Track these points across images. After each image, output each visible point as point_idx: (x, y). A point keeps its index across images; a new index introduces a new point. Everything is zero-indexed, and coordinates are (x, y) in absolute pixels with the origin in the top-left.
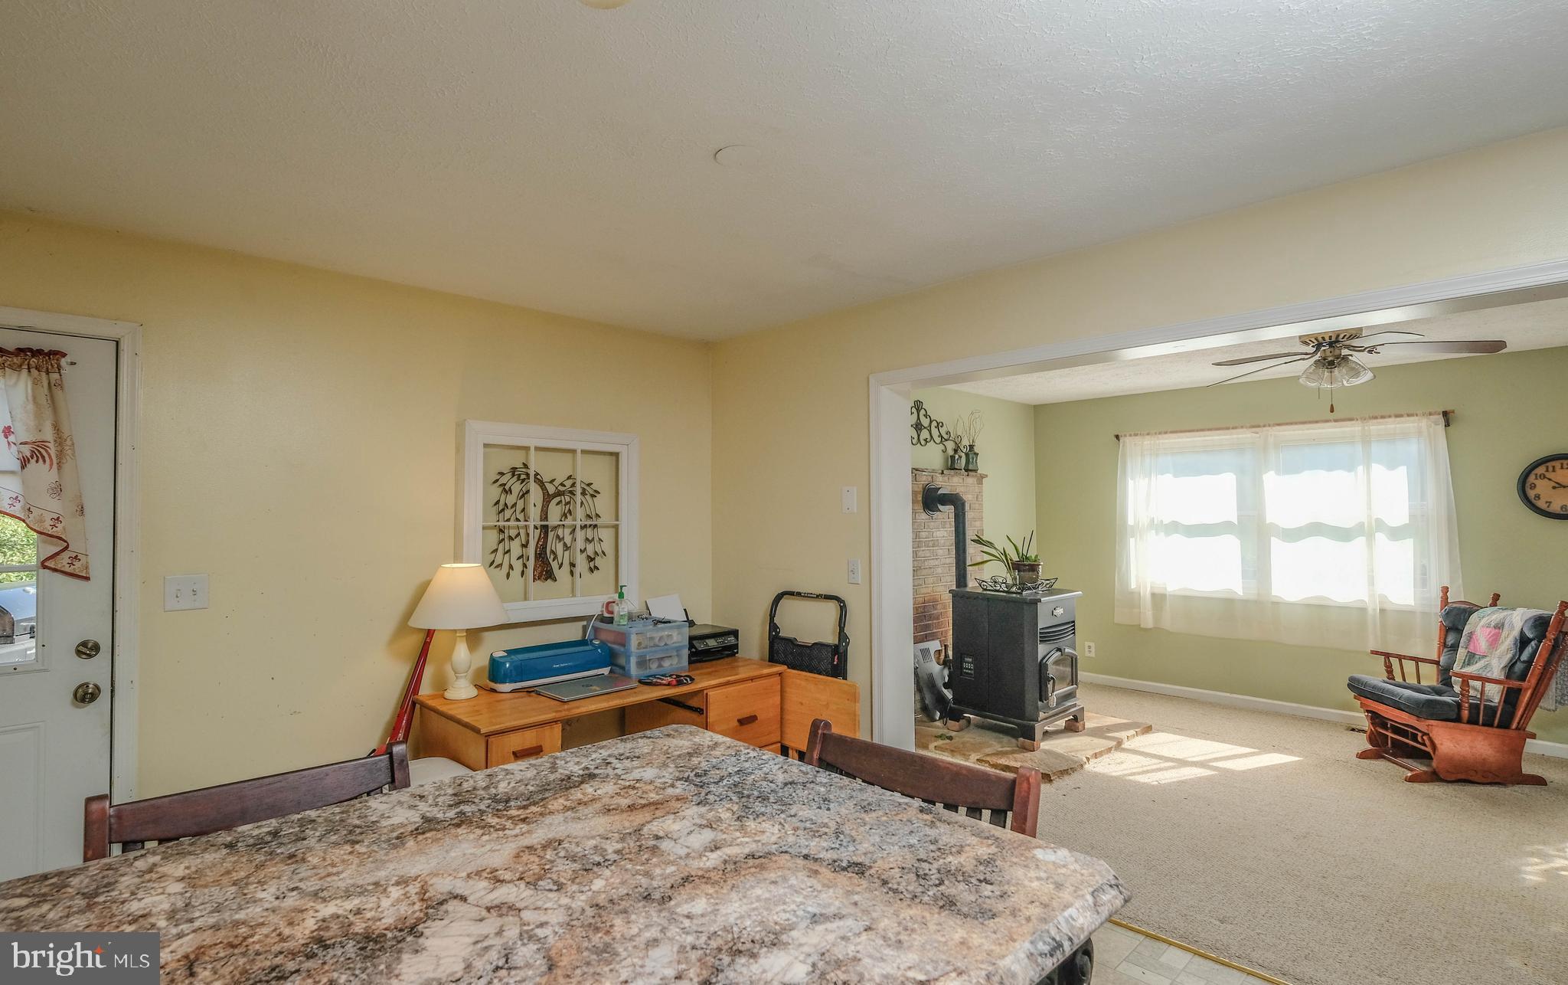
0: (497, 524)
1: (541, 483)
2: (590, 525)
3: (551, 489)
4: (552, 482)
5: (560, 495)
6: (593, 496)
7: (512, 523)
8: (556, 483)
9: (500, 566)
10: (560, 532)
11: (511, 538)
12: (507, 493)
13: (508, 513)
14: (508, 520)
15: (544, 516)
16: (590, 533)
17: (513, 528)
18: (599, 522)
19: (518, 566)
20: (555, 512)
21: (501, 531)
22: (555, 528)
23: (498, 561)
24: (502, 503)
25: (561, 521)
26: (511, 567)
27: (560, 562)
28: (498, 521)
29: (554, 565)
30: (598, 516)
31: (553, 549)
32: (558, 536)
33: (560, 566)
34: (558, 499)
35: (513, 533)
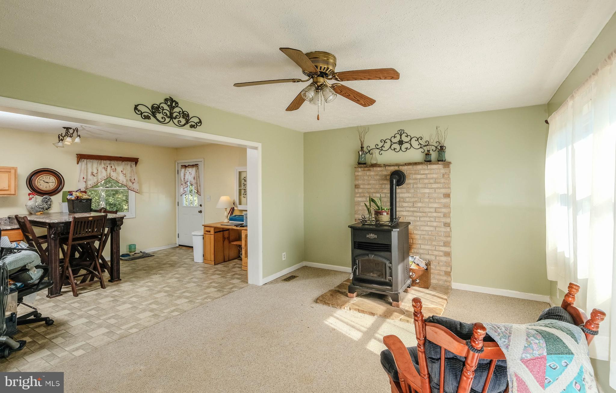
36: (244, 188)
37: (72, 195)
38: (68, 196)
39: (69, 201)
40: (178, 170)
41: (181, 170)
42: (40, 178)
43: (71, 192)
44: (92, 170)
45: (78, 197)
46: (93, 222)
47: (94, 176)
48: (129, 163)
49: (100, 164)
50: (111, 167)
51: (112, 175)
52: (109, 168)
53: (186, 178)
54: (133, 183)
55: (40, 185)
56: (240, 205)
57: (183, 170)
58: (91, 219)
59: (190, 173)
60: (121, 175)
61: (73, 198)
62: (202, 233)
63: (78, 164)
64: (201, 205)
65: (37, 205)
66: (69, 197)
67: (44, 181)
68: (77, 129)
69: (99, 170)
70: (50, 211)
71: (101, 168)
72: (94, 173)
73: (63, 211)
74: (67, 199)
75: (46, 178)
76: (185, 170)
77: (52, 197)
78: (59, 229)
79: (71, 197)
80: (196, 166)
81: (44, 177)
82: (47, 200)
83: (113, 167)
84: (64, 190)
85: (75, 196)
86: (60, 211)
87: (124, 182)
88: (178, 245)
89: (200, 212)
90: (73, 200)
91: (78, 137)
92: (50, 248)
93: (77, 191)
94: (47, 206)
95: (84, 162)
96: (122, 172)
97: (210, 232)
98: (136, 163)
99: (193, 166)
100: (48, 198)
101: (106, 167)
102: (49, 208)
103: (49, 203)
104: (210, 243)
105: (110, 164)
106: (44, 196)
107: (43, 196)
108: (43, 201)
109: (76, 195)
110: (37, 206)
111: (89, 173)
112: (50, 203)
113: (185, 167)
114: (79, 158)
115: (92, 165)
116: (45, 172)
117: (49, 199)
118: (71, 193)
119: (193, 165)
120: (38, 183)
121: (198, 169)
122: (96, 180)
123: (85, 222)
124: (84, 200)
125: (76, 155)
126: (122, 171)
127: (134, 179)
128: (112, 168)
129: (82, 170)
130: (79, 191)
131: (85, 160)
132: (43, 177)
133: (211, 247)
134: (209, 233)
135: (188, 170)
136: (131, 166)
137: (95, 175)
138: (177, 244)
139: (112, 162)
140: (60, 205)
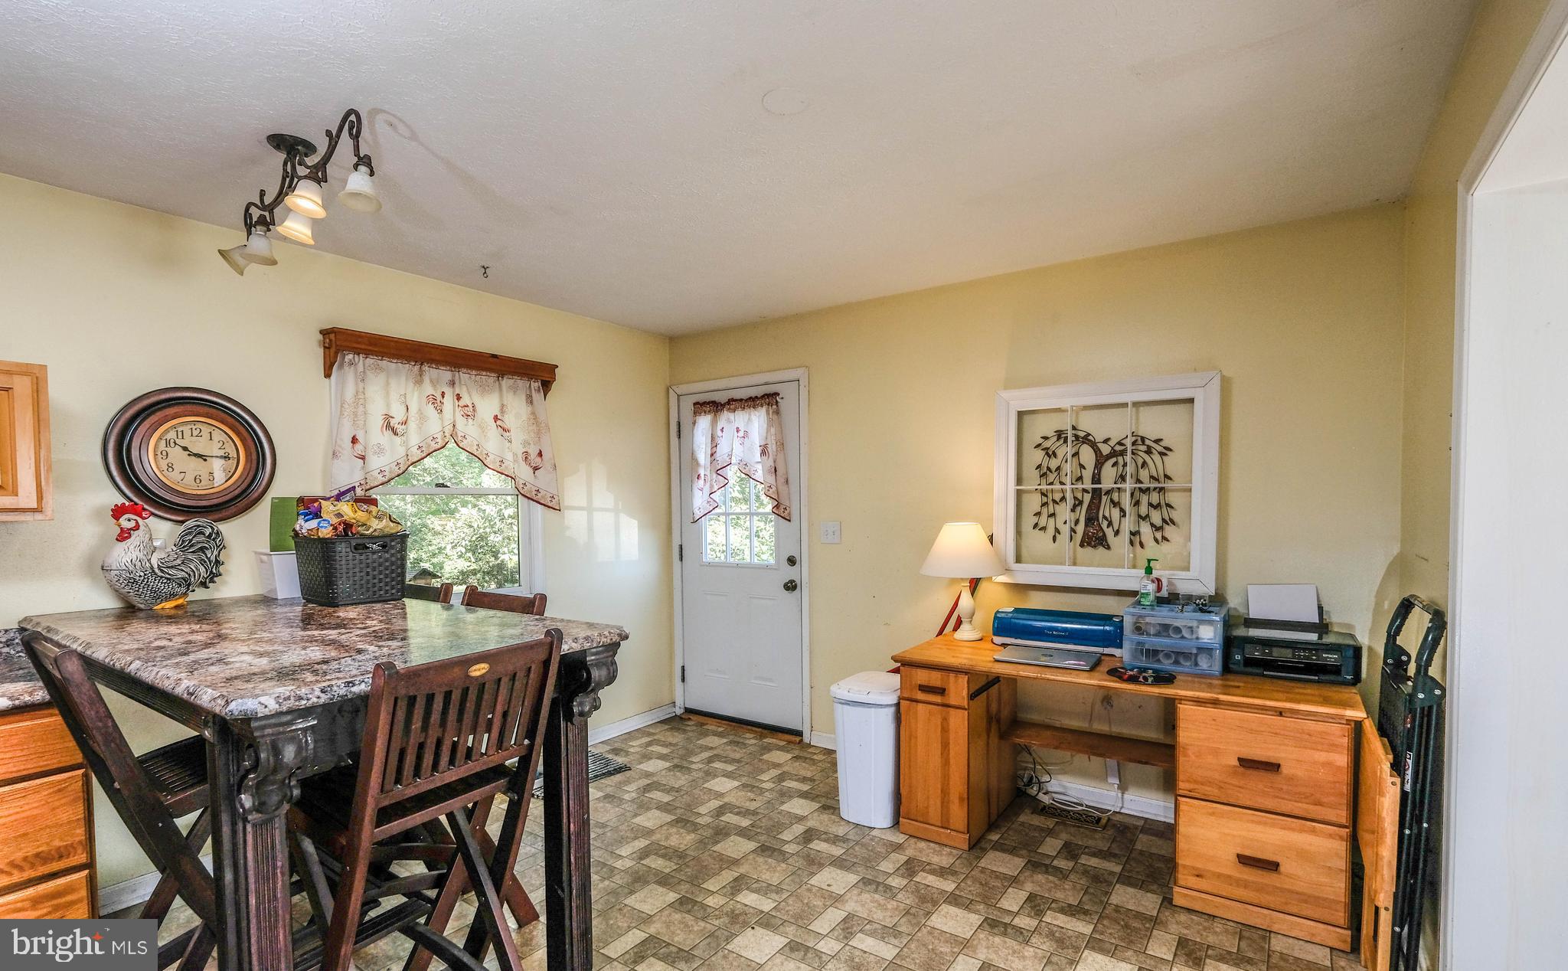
0: (1039, 487)
1: (1093, 445)
2: (1155, 489)
3: (1105, 450)
4: (1106, 441)
5: (1117, 456)
6: (1162, 454)
7: (1057, 487)
8: (1112, 443)
9: (1044, 529)
10: (1115, 496)
11: (1054, 501)
12: (1050, 457)
13: (1051, 477)
14: (1051, 484)
15: (1096, 479)
16: (1155, 498)
17: (1058, 491)
18: (1168, 485)
19: (1065, 530)
20: (1109, 473)
21: (1043, 494)
22: (1108, 492)
23: (1042, 523)
24: (1045, 465)
25: (1115, 483)
26: (1057, 531)
27: (1116, 528)
28: (1040, 485)
29: (1109, 532)
30: (1167, 477)
31: (1107, 515)
32: (1112, 501)
33: (1117, 533)
34: (1114, 460)
35: (1057, 497)
36: (1044, 487)
37: (317, 515)
38: (301, 521)
39: (304, 544)
40: (679, 424)
41: (694, 423)
42: (167, 431)
43: (315, 500)
44: (388, 405)
45: (348, 526)
46: (489, 688)
47: (396, 434)
48: (522, 383)
49: (419, 381)
50: (459, 398)
51: (460, 434)
52: (449, 402)
53: (723, 450)
54: (536, 469)
55: (170, 467)
56: (1016, 562)
57: (704, 422)
58: (479, 670)
59: (738, 430)
60: (493, 431)
61: (326, 532)
62: (893, 699)
63: (328, 375)
64: (792, 561)
65: (156, 566)
66: (305, 526)
67: (185, 449)
68: (353, 118)
69: (413, 409)
70: (217, 590)
71: (416, 398)
72: (393, 422)
73: (274, 591)
74: (296, 534)
75: (195, 433)
76: (714, 423)
77: (223, 527)
78: (289, 753)
79: (313, 524)
80: (769, 399)
81: (186, 429)
82: (201, 538)
83: (466, 400)
84: (278, 490)
85: (335, 520)
86: (260, 591)
87: (506, 463)
88: (682, 711)
89: (791, 586)
90: (324, 541)
91: (363, 169)
92: (228, 876)
93: (339, 497)
94: (202, 569)
95: (354, 368)
96: (499, 423)
97: (941, 691)
98: (546, 386)
99: (752, 402)
100: (208, 531)
101: (439, 398)
102: (213, 576)
103: (211, 555)
104: (945, 745)
105: (452, 383)
106: (191, 523)
107: (183, 522)
108: (183, 545)
109: (339, 515)
110: (157, 571)
111: (376, 421)
112: (215, 553)
113: (714, 407)
114: (333, 350)
115: (388, 384)
116: (189, 407)
117: (210, 535)
118: (309, 507)
119: (751, 399)
120: (160, 456)
121: (777, 412)
122: (402, 451)
123: (448, 695)
124: (372, 538)
125: (321, 337)
126: (496, 418)
127: (540, 454)
128: (462, 403)
129: (346, 406)
130: (348, 497)
131: (360, 360)
132: (180, 429)
133: (946, 763)
134: (937, 699)
135: (729, 421)
136: (530, 400)
137: (400, 428)
138: (677, 704)
139: (464, 376)
140: (262, 561)
